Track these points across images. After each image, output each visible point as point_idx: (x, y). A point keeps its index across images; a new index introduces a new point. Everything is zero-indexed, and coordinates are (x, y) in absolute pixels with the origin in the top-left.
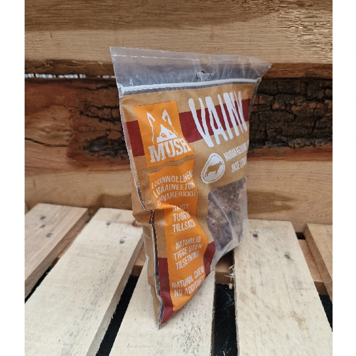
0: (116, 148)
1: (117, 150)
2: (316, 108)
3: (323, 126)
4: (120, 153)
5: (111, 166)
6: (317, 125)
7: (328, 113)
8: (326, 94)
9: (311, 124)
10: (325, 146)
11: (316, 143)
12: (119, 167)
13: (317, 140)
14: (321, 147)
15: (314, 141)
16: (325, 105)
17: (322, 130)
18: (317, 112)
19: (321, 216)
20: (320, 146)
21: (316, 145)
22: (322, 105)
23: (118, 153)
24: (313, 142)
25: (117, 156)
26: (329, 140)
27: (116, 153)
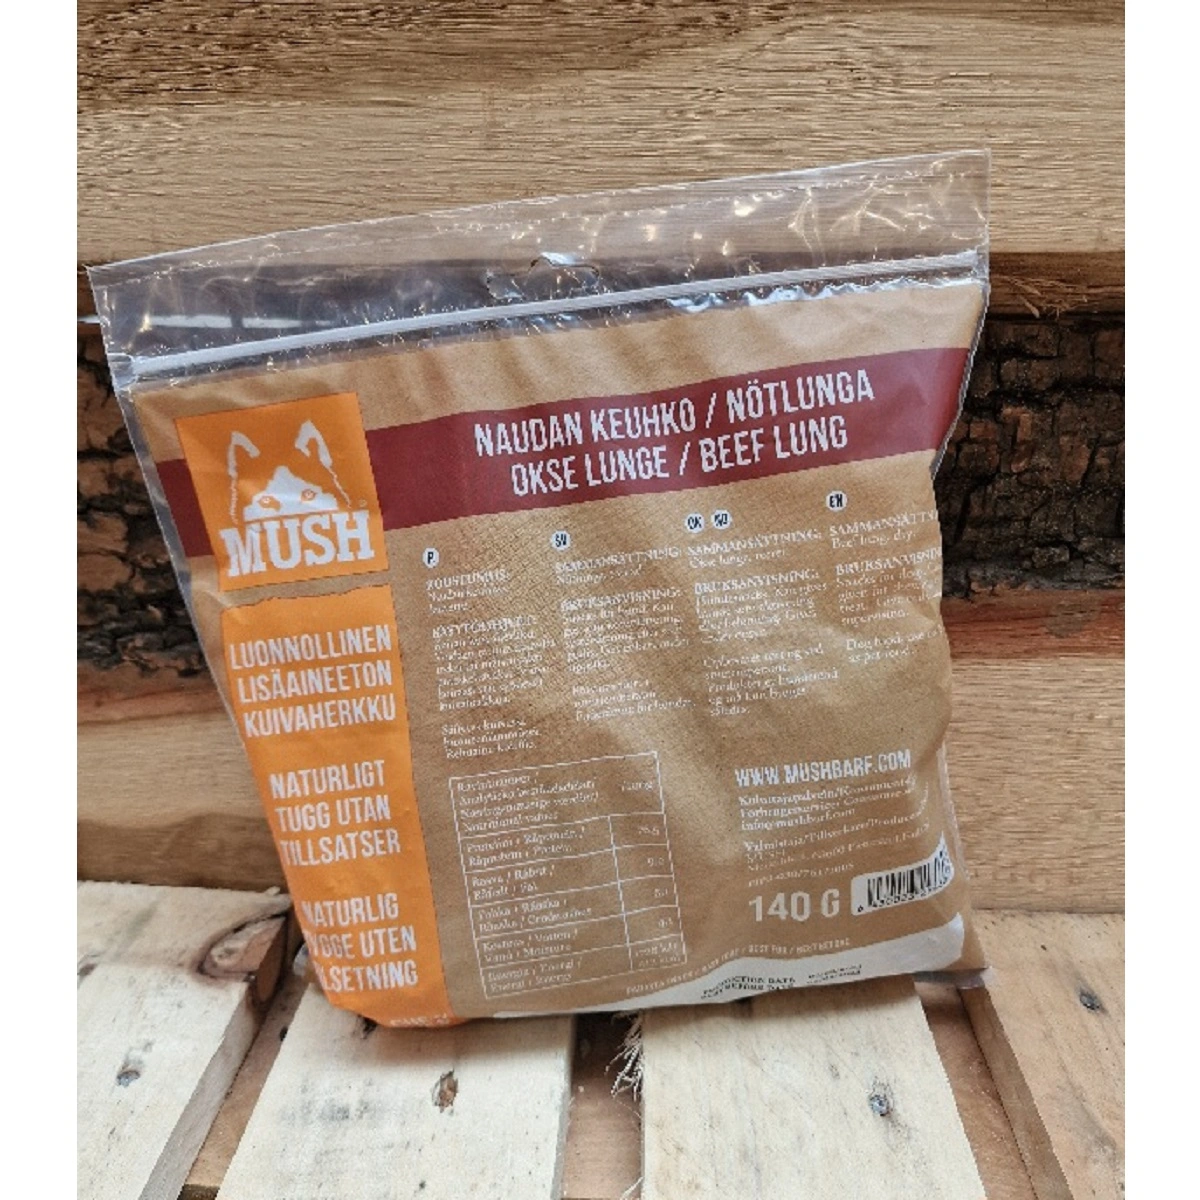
0: (114, 625)
1: (115, 635)
2: (967, 439)
3: (1000, 514)
4: (130, 645)
5: (99, 704)
6: (976, 511)
7: (1019, 460)
8: (1004, 378)
9: (949, 506)
10: (1012, 593)
11: (974, 586)
12: (137, 708)
13: (977, 572)
14: (994, 600)
15: (967, 577)
16: (1004, 424)
17: (997, 530)
18: (971, 457)
19: (1013, 879)
20: (993, 594)
21: (973, 591)
22: (991, 425)
23: (125, 647)
24: (963, 581)
25: (120, 661)
26: (1026, 570)
27: (114, 651)
